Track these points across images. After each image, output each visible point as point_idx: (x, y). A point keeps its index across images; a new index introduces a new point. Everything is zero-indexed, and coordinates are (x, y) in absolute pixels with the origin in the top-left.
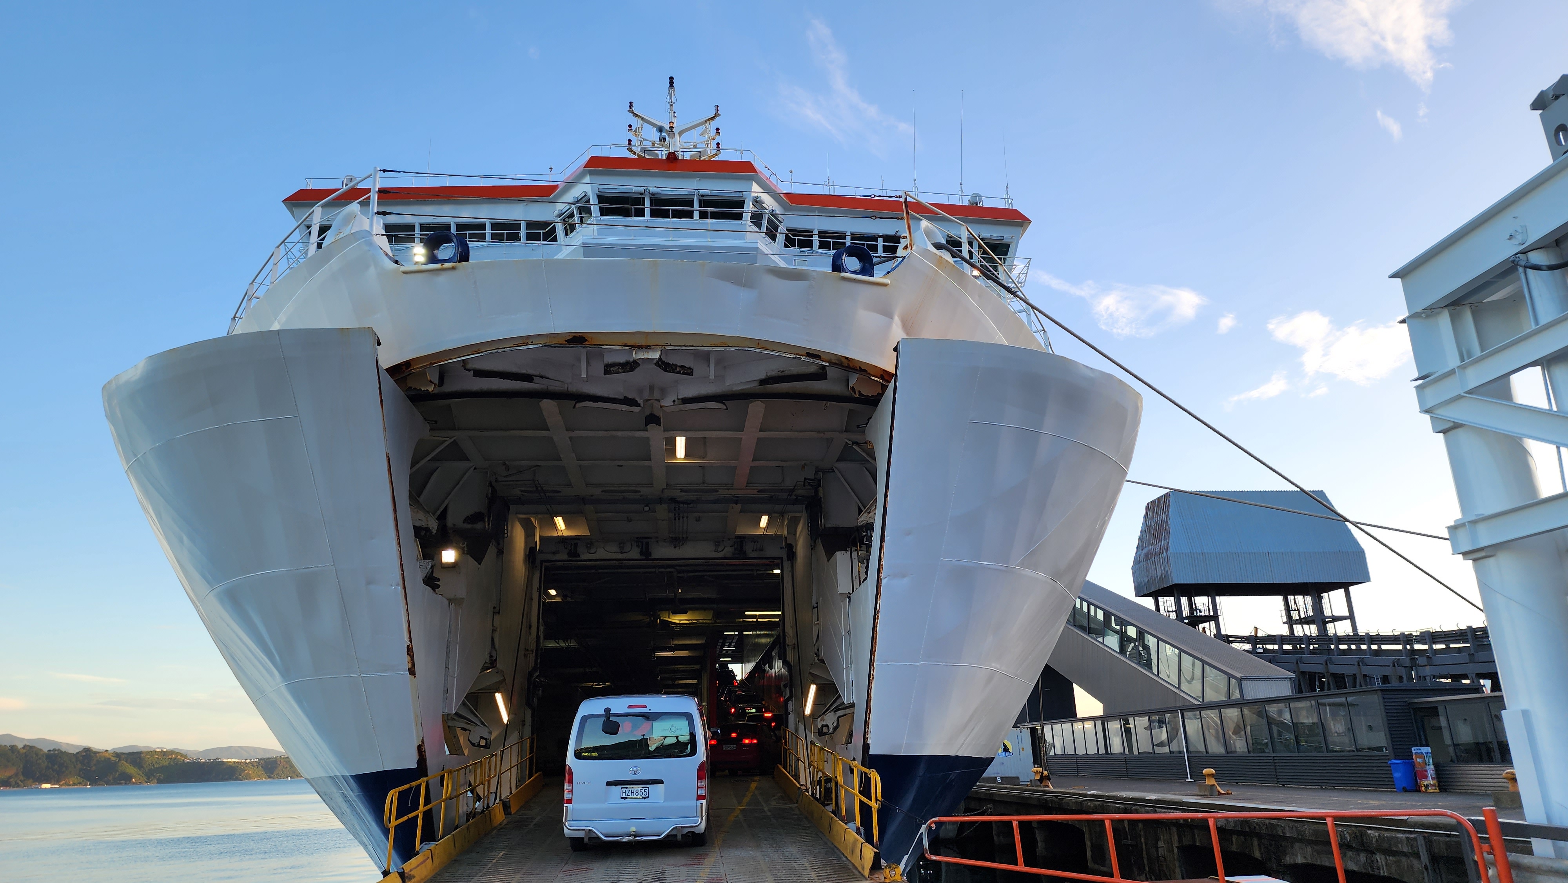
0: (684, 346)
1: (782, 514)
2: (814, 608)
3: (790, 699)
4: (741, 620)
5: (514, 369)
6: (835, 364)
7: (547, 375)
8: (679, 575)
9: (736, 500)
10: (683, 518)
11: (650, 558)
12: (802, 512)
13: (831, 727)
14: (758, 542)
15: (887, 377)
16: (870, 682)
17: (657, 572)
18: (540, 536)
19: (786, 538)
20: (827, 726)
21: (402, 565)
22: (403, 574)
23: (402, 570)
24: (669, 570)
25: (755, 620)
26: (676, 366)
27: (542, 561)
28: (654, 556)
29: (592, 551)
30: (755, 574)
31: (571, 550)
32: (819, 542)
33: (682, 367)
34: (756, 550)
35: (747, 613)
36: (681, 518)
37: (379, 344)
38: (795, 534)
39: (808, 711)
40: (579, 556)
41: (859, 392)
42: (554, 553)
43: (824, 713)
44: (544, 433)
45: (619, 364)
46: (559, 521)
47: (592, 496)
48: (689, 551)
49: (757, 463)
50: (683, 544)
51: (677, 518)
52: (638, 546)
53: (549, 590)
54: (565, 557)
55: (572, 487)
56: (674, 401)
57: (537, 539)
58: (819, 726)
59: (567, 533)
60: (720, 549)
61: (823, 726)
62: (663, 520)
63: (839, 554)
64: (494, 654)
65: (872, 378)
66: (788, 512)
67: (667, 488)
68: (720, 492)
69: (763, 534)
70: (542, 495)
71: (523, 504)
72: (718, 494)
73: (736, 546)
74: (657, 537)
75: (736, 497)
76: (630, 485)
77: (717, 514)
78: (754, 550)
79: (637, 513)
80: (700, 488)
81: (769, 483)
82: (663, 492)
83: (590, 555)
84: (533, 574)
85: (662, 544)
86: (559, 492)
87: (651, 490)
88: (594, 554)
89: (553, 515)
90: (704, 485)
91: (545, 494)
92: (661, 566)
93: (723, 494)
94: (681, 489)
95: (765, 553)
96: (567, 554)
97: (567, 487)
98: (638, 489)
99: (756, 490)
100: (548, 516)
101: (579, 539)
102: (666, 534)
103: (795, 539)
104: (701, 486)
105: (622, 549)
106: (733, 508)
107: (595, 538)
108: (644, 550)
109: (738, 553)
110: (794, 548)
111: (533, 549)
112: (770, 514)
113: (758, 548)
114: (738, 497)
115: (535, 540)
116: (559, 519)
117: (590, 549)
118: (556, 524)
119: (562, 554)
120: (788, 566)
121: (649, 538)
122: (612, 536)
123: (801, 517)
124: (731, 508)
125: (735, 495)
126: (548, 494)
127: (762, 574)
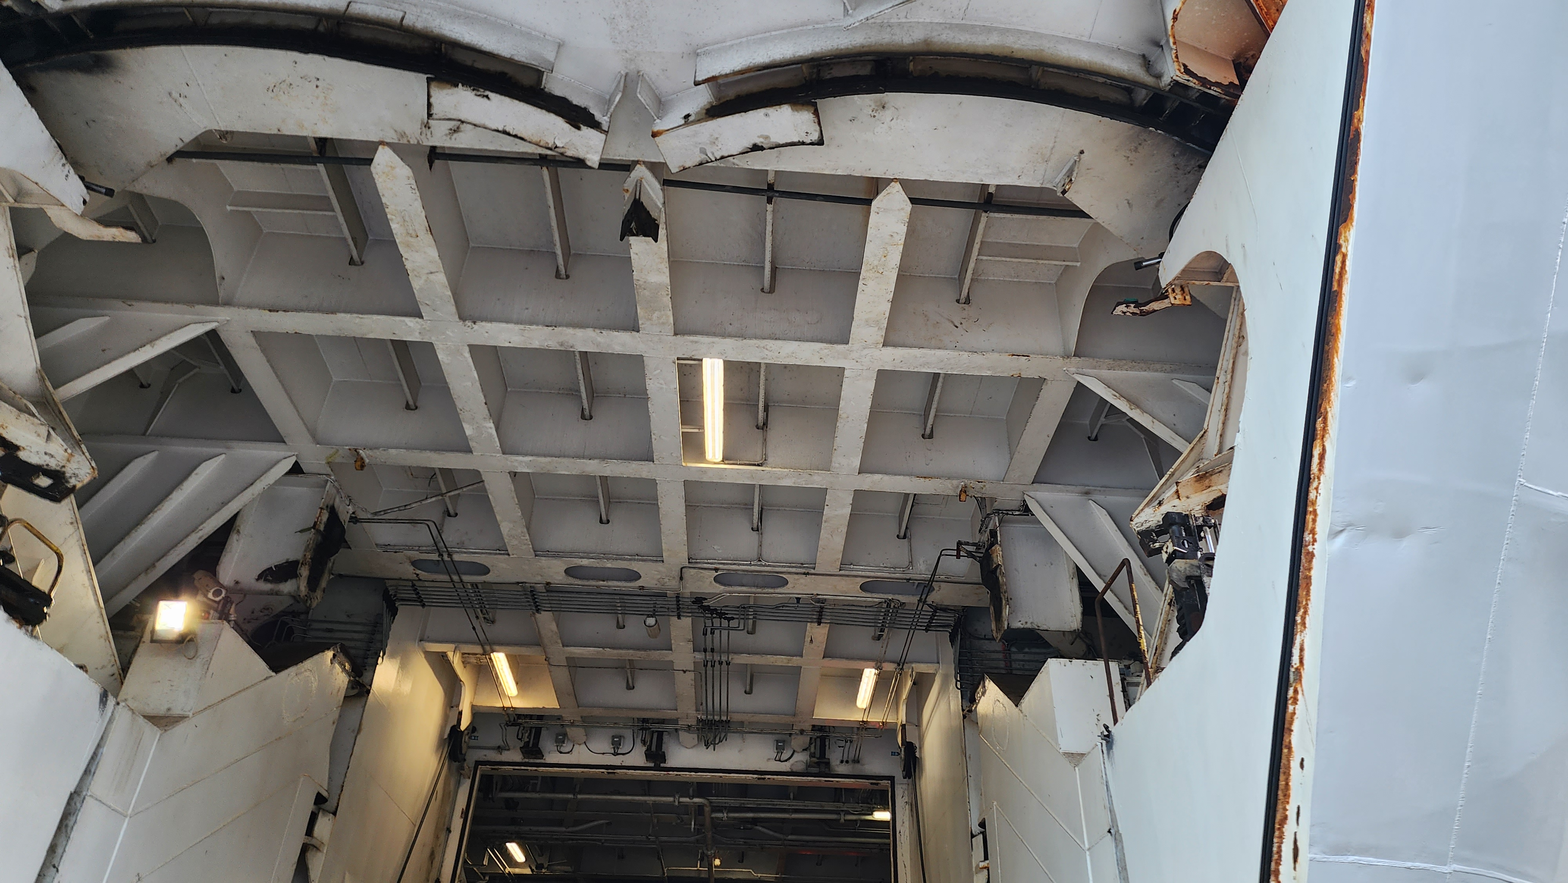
8: (714, 815)
10: (721, 663)
11: (662, 765)
12: (938, 663)
14: (851, 742)
17: (677, 803)
18: (473, 707)
19: (903, 729)
27: (478, 763)
28: (671, 762)
29: (566, 747)
30: (842, 820)
31: (529, 742)
32: (988, 686)
34: (847, 762)
36: (717, 664)
38: (919, 725)
40: (541, 755)
42: (499, 749)
48: (730, 753)
49: (867, 480)
50: (720, 741)
51: (709, 664)
52: (644, 742)
53: (508, 845)
54: (518, 758)
55: (509, 555)
56: (687, 117)
57: (465, 708)
59: (518, 704)
60: (785, 756)
66: (912, 662)
67: (689, 562)
68: (789, 585)
69: (863, 721)
70: (455, 578)
71: (423, 606)
72: (786, 592)
73: (813, 746)
74: (675, 721)
75: (819, 601)
76: (619, 557)
77: (781, 661)
78: (845, 760)
79: (638, 649)
80: (753, 568)
81: (885, 565)
82: (681, 578)
83: (561, 753)
84: (458, 784)
85: (683, 735)
86: (485, 570)
87: (661, 569)
88: (568, 753)
89: (488, 648)
90: (759, 563)
91: (460, 577)
92: (682, 788)
93: (795, 592)
94: (716, 570)
95: (863, 765)
96: (521, 748)
97: (498, 552)
98: (635, 566)
99: (859, 579)
100: (478, 649)
101: (540, 717)
102: (692, 712)
103: (919, 731)
104: (753, 565)
105: (616, 743)
106: (811, 640)
107: (568, 716)
108: (654, 748)
109: (816, 763)
110: (918, 750)
111: (455, 729)
112: (879, 664)
113: (852, 756)
114: (823, 601)
115: (460, 709)
116: (500, 660)
117: (561, 739)
118: (496, 674)
119: (511, 747)
120: (906, 792)
121: (663, 721)
122: (596, 712)
123: (935, 675)
124: (808, 639)
125: (817, 595)
126: (466, 578)
127: (856, 821)
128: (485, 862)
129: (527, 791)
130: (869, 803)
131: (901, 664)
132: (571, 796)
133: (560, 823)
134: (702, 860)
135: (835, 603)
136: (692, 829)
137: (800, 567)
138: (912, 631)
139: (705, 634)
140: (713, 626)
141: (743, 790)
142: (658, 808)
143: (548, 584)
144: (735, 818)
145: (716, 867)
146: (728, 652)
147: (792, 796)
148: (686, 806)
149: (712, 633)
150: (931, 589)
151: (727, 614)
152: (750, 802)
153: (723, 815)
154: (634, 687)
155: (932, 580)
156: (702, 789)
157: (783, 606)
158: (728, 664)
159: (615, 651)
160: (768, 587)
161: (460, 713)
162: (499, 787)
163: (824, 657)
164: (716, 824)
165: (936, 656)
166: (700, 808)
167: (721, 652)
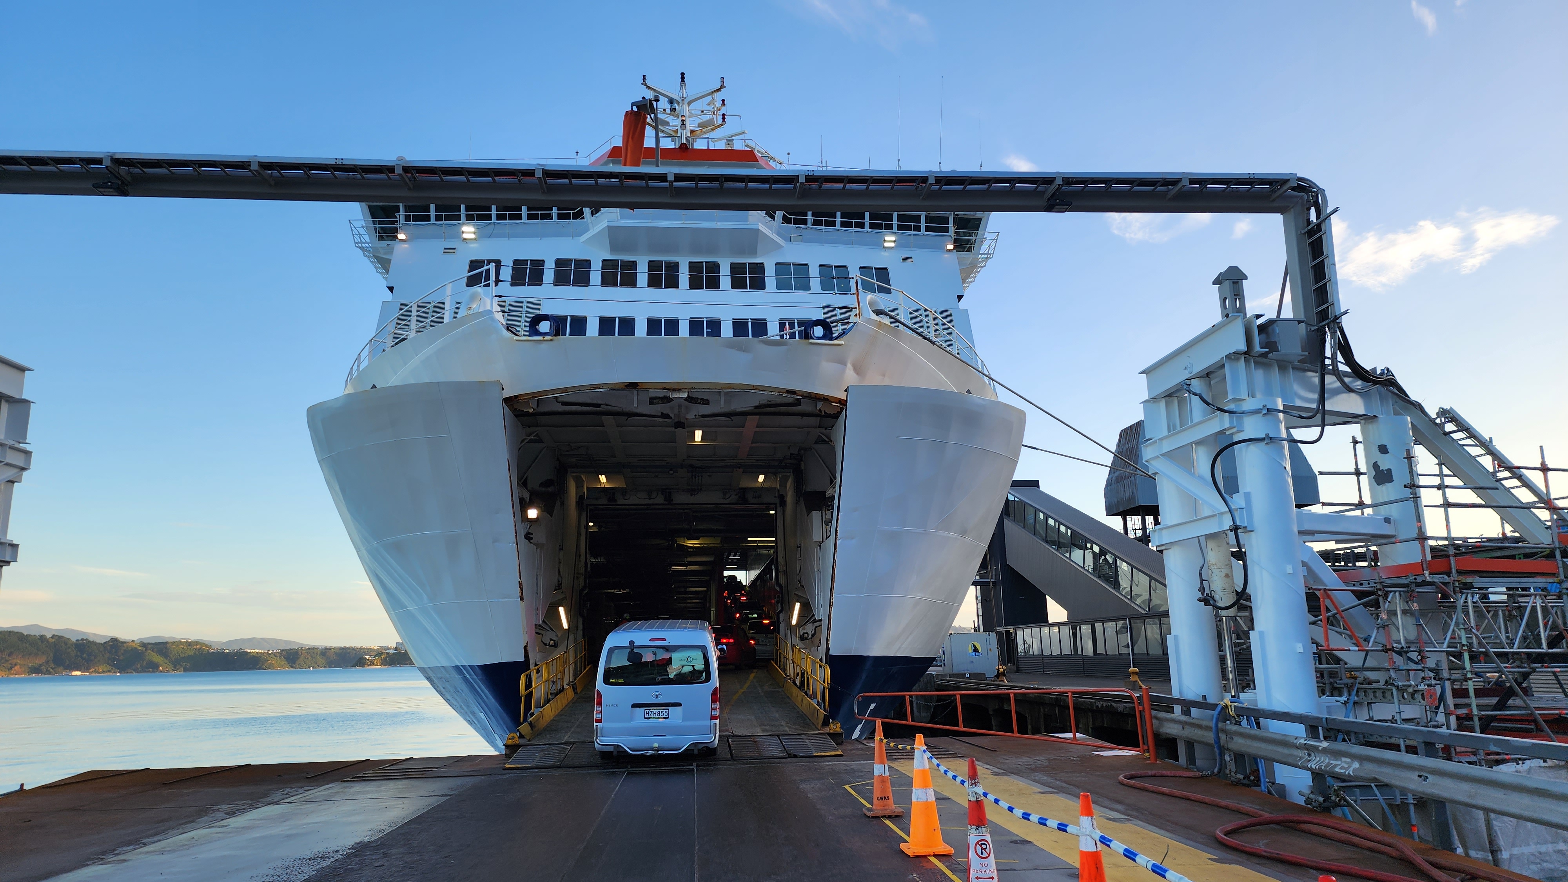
0: (704, 389)
1: (775, 474)
2: (798, 547)
3: (781, 611)
4: (744, 544)
5: (589, 401)
6: (806, 396)
7: (610, 404)
9: (739, 466)
10: (698, 477)
11: (671, 503)
13: (810, 634)
14: (756, 492)
15: (843, 403)
16: (830, 607)
18: (588, 488)
19: (778, 490)
20: (807, 633)
21: (516, 529)
22: (516, 536)
23: (516, 533)
24: (686, 511)
25: (756, 544)
26: (698, 398)
27: (587, 505)
28: (675, 502)
29: (627, 497)
31: (611, 497)
32: (802, 499)
33: (702, 399)
35: (749, 539)
37: (503, 389)
39: (794, 621)
40: (616, 501)
41: (825, 411)
42: (597, 499)
43: (805, 624)
44: (601, 428)
45: (659, 398)
46: (603, 478)
47: (630, 463)
48: (701, 498)
49: (754, 445)
50: (697, 494)
51: (694, 477)
52: (662, 494)
55: (616, 458)
56: (695, 415)
57: (585, 490)
58: (801, 634)
59: (608, 486)
60: (727, 496)
61: (804, 633)
62: (683, 478)
63: (814, 512)
64: (560, 580)
65: (833, 404)
67: (687, 459)
69: (761, 487)
73: (738, 495)
74: (677, 488)
82: (684, 461)
83: (624, 500)
85: (681, 492)
86: (605, 461)
87: (676, 461)
88: (628, 500)
93: (728, 463)
94: (698, 460)
95: (762, 499)
96: (608, 499)
98: (665, 459)
101: (615, 489)
102: (685, 485)
105: (650, 496)
107: (630, 489)
108: (667, 497)
109: (741, 500)
111: (582, 497)
115: (583, 489)
117: (625, 494)
119: (605, 500)
121: (672, 490)
122: (641, 487)
137: (730, 459)
156: (689, 505)
157: (724, 466)
160: (718, 463)
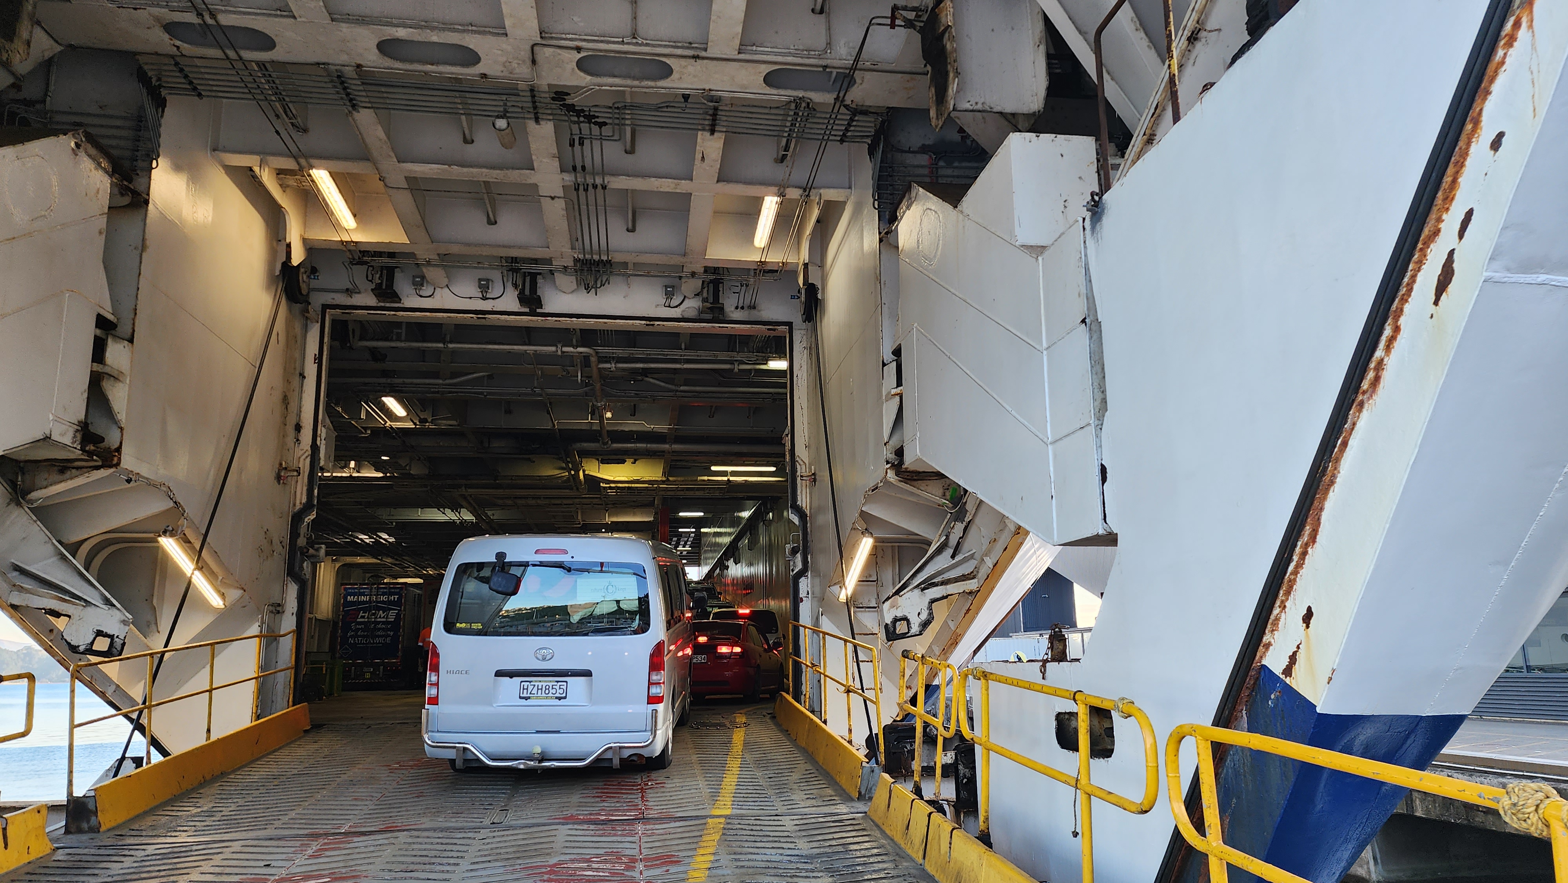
4: (706, 478)
8: (601, 366)
9: (713, 112)
11: (538, 310)
12: (850, 188)
13: (915, 621)
14: (747, 286)
17: (559, 353)
18: (305, 241)
19: (805, 269)
20: (905, 619)
25: (725, 479)
27: (325, 307)
28: (548, 308)
29: (427, 290)
30: (736, 370)
31: (381, 284)
34: (742, 308)
35: (713, 468)
36: (590, 188)
38: (822, 266)
39: (848, 592)
40: (400, 300)
42: (349, 292)
43: (897, 593)
48: (613, 298)
50: (602, 285)
52: (515, 286)
53: (384, 399)
54: (372, 301)
55: (294, 17)
57: (294, 240)
58: (888, 620)
60: (676, 301)
61: (896, 620)
62: (553, 198)
66: (820, 188)
67: (541, 37)
68: (675, 75)
69: (761, 262)
70: (231, 54)
71: (200, 95)
72: (670, 85)
73: (705, 290)
74: (549, 261)
75: (712, 99)
76: (447, 27)
77: (667, 185)
78: (740, 306)
79: (493, 168)
80: (626, 48)
81: (796, 47)
82: (534, 62)
83: (421, 296)
84: (306, 329)
85: (560, 278)
86: (268, 43)
87: (504, 46)
88: (430, 296)
89: (303, 162)
90: (634, 41)
91: (236, 52)
92: (562, 336)
93: (682, 86)
94: (579, 49)
95: (759, 311)
96: (372, 290)
97: (279, 12)
98: (471, 41)
99: (763, 66)
100: (288, 164)
101: (392, 255)
102: (567, 250)
103: (823, 271)
104: (628, 43)
105: (484, 287)
106: (703, 157)
107: (424, 252)
108: (527, 292)
109: (709, 308)
110: (820, 291)
111: (286, 265)
112: (782, 189)
113: (747, 302)
114: (718, 100)
115: (288, 241)
116: (322, 178)
117: (419, 282)
118: (324, 200)
119: (362, 291)
120: (805, 337)
121: (536, 261)
122: (455, 249)
123: (845, 203)
124: (698, 156)
125: (710, 90)
126: (247, 55)
127: (750, 370)
128: (363, 416)
129: (391, 340)
130: (763, 352)
131: (807, 189)
132: (441, 345)
133: (436, 375)
134: (593, 414)
135: (733, 102)
136: (579, 381)
137: (688, 48)
138: (824, 143)
139: (572, 145)
140: (581, 133)
141: (630, 338)
142: (540, 359)
143: (359, 66)
144: (624, 370)
145: (608, 419)
146: (603, 174)
147: (683, 347)
148: (571, 357)
149: (581, 144)
150: (852, 82)
151: (598, 117)
152: (639, 353)
153: (612, 366)
154: (496, 222)
155: (854, 68)
156: (588, 337)
157: (667, 107)
158: (604, 187)
159: (465, 170)
160: (648, 79)
161: (289, 246)
162: (357, 333)
163: (718, 181)
164: (604, 376)
165: (847, 180)
166: (586, 358)
167: (594, 174)
